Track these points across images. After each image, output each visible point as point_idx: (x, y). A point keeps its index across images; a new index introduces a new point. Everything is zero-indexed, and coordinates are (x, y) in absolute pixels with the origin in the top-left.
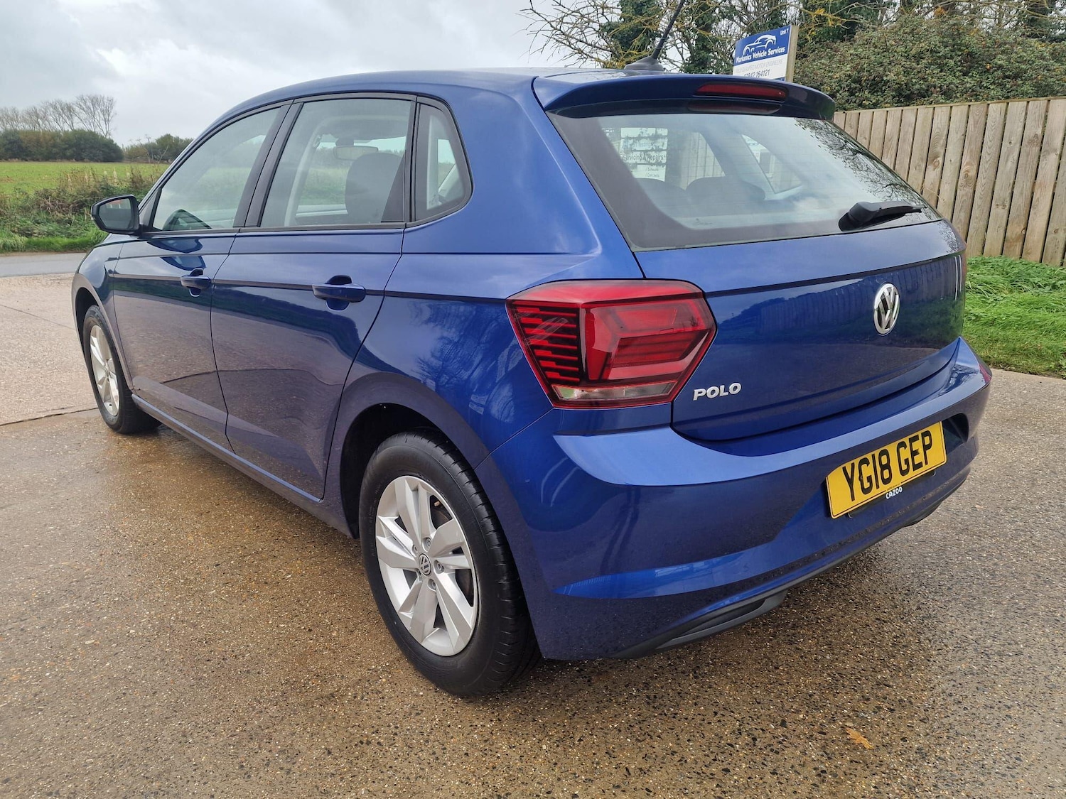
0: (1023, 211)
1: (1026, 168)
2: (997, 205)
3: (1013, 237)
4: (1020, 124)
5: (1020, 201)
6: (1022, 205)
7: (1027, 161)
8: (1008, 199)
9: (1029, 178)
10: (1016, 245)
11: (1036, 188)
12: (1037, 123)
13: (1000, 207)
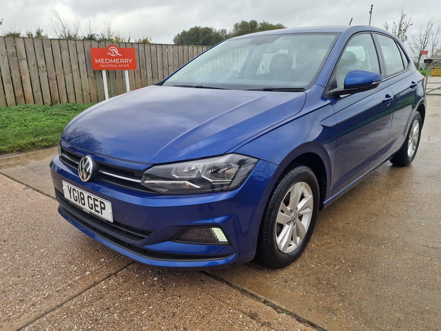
0: (20, 85)
1: (14, 66)
2: (6, 83)
3: (19, 95)
4: (4, 47)
5: (16, 81)
6: (18, 82)
7: (13, 63)
8: (10, 80)
9: (17, 70)
10: (22, 99)
11: (22, 74)
12: (12, 46)
13: (8, 84)
